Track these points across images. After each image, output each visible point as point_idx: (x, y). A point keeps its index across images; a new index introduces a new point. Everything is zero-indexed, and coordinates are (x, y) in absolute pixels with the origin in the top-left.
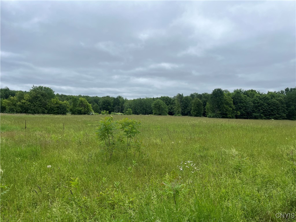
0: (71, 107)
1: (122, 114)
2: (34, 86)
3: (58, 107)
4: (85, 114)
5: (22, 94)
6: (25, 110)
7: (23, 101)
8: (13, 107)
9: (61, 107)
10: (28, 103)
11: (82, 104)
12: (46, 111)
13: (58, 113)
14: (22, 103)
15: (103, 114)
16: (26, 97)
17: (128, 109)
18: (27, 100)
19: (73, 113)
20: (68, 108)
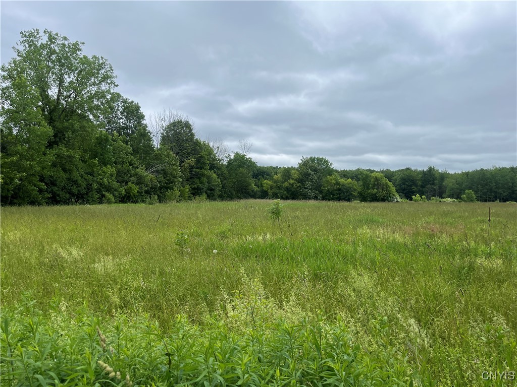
1: (455, 200)
2: (303, 158)
3: (339, 190)
5: (287, 172)
6: (293, 194)
7: (292, 181)
8: (277, 191)
10: (298, 185)
11: (377, 183)
14: (290, 184)
15: (416, 201)
16: (295, 175)
18: (296, 180)
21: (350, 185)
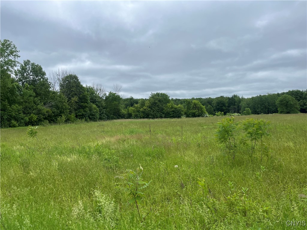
0: (185, 110)
1: (239, 114)
2: (152, 94)
3: (173, 111)
4: (199, 116)
5: (143, 101)
6: (146, 115)
7: (145, 108)
8: (137, 113)
9: (176, 111)
10: (149, 109)
11: (195, 106)
12: (163, 115)
13: (173, 117)
14: (144, 109)
15: (217, 115)
16: (147, 104)
17: (246, 109)
18: (147, 107)
19: (188, 116)
20: (183, 111)
21: (180, 109)
